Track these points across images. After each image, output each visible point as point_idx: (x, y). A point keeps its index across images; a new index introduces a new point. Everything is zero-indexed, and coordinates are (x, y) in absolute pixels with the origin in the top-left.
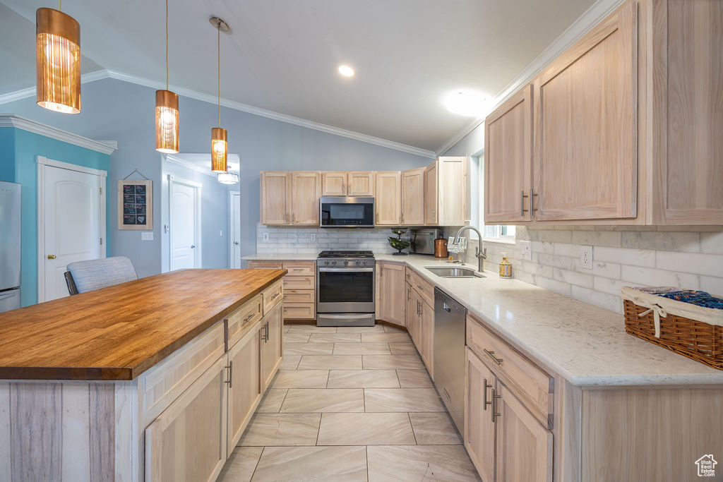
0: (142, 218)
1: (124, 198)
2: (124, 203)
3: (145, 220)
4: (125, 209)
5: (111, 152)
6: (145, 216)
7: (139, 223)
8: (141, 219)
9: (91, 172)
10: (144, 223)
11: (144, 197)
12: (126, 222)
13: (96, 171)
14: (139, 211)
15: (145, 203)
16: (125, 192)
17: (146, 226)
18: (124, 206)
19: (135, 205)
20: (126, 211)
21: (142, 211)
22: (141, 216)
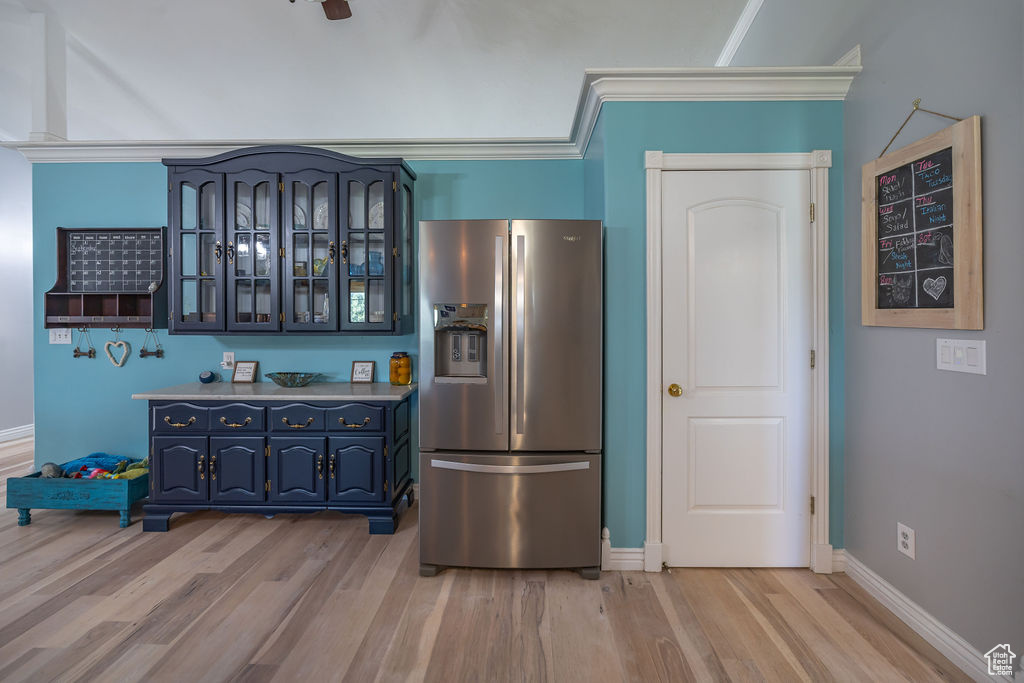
0: (940, 283)
1: (880, 218)
2: (880, 234)
3: (949, 291)
4: (880, 256)
5: (846, 88)
6: (949, 274)
7: (927, 303)
8: (935, 287)
9: (778, 164)
10: (946, 301)
11: (947, 199)
12: (884, 300)
13: (797, 159)
14: (927, 256)
15: (950, 219)
16: (880, 198)
17: (956, 316)
18: (879, 245)
19: (913, 238)
20: (883, 263)
21: (936, 256)
22: (934, 275)
